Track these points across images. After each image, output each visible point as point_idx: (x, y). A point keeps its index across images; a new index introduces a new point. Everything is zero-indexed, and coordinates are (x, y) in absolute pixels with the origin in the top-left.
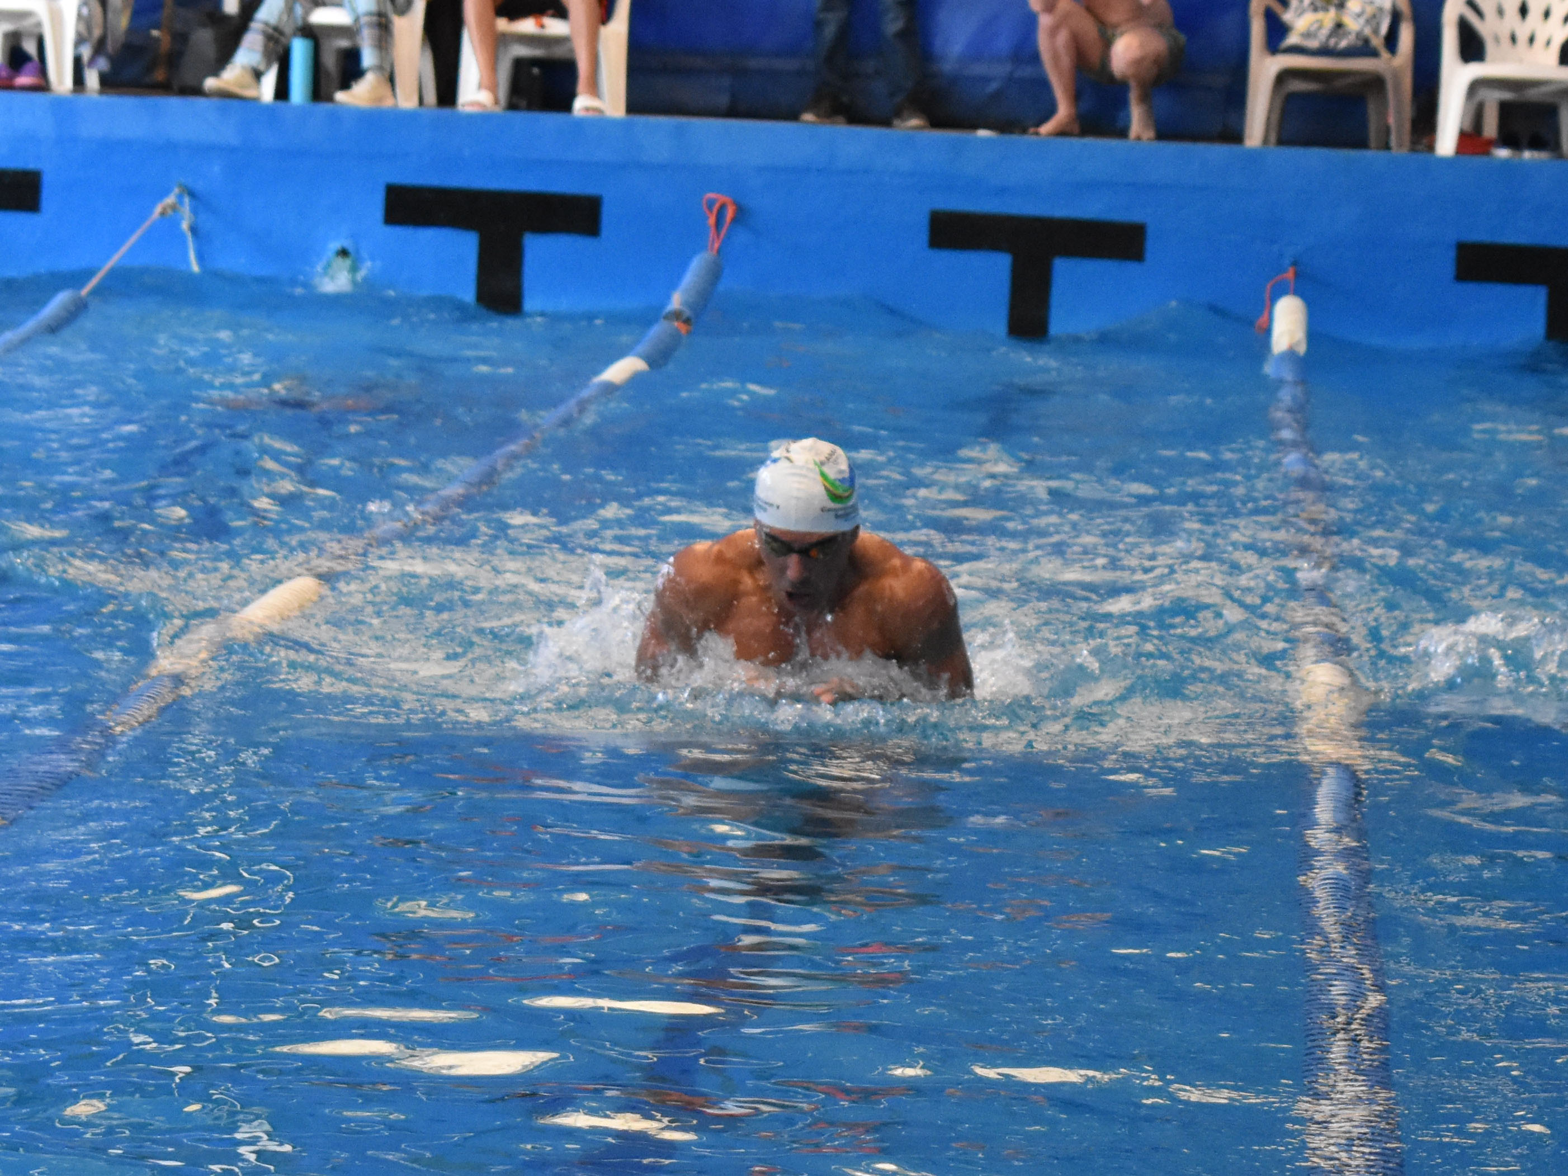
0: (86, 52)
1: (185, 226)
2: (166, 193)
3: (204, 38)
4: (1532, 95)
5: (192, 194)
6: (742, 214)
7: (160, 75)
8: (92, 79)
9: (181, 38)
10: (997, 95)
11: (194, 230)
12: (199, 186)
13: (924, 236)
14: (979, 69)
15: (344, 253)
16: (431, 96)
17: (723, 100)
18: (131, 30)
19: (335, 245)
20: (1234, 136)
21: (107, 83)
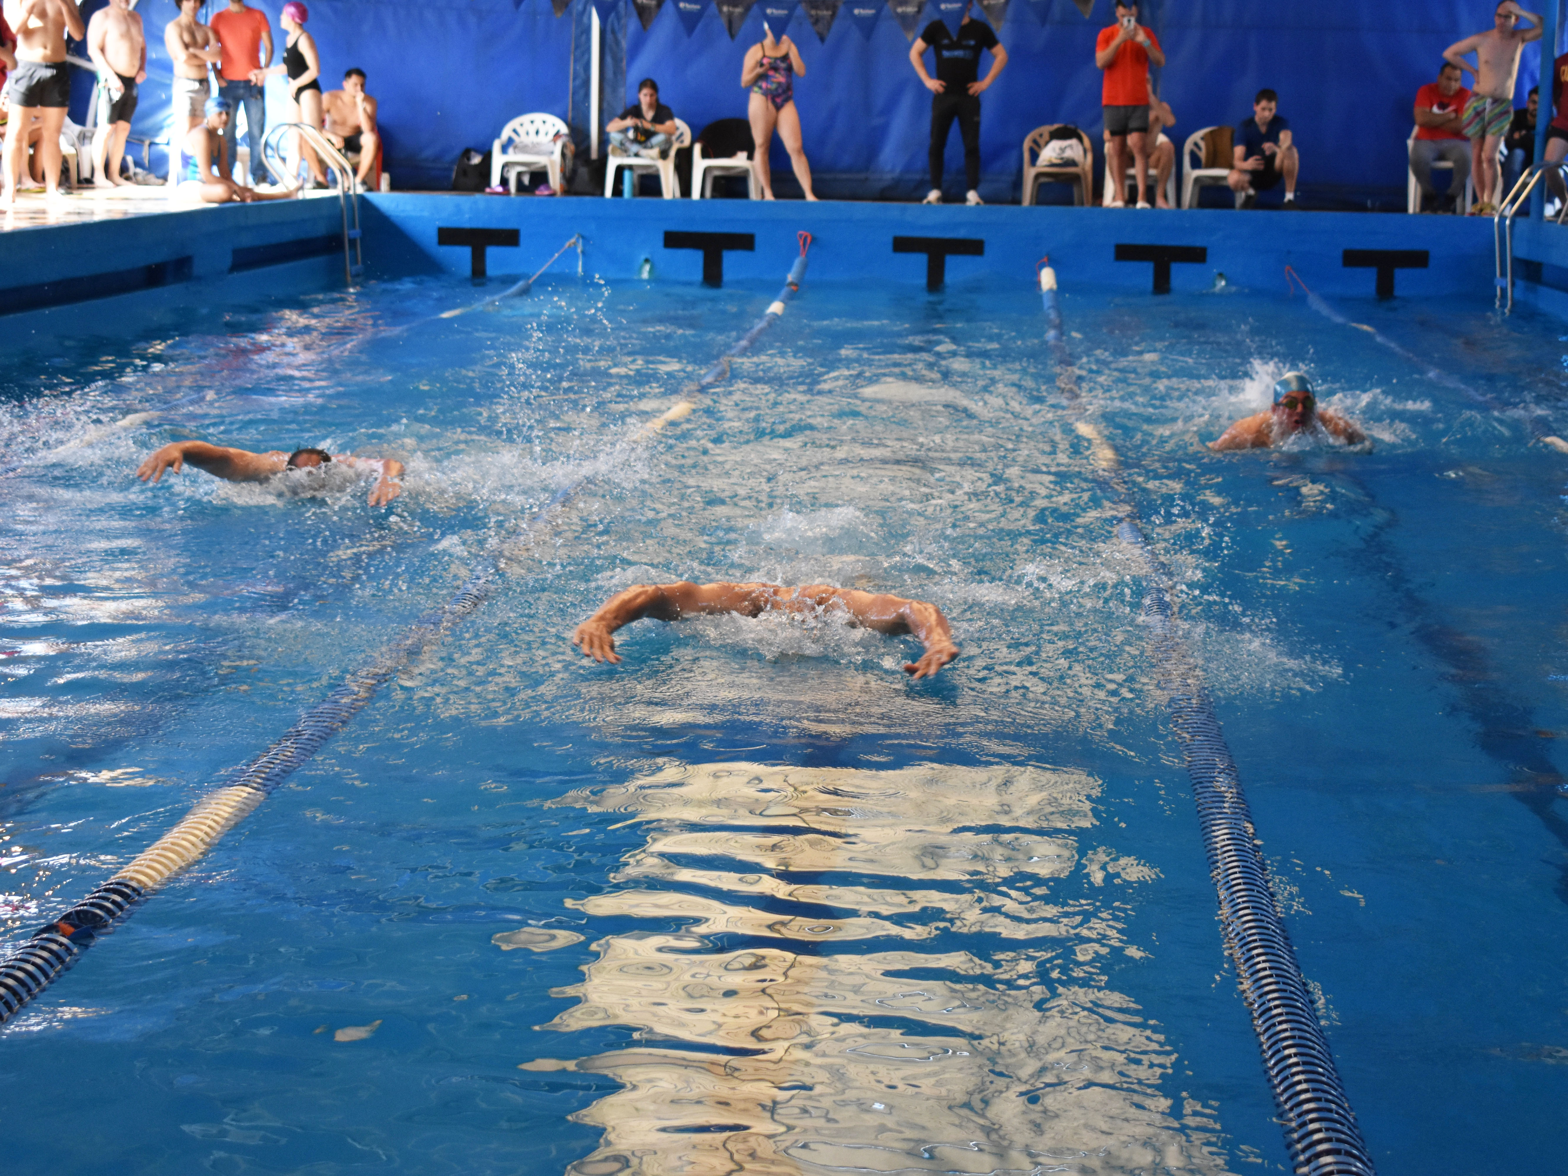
1: (579, 250)
2: (571, 237)
3: (584, 171)
5: (583, 237)
6: (814, 240)
11: (583, 252)
12: (585, 234)
13: (890, 247)
14: (909, 176)
15: (647, 261)
16: (679, 194)
19: (643, 257)
20: (1018, 202)
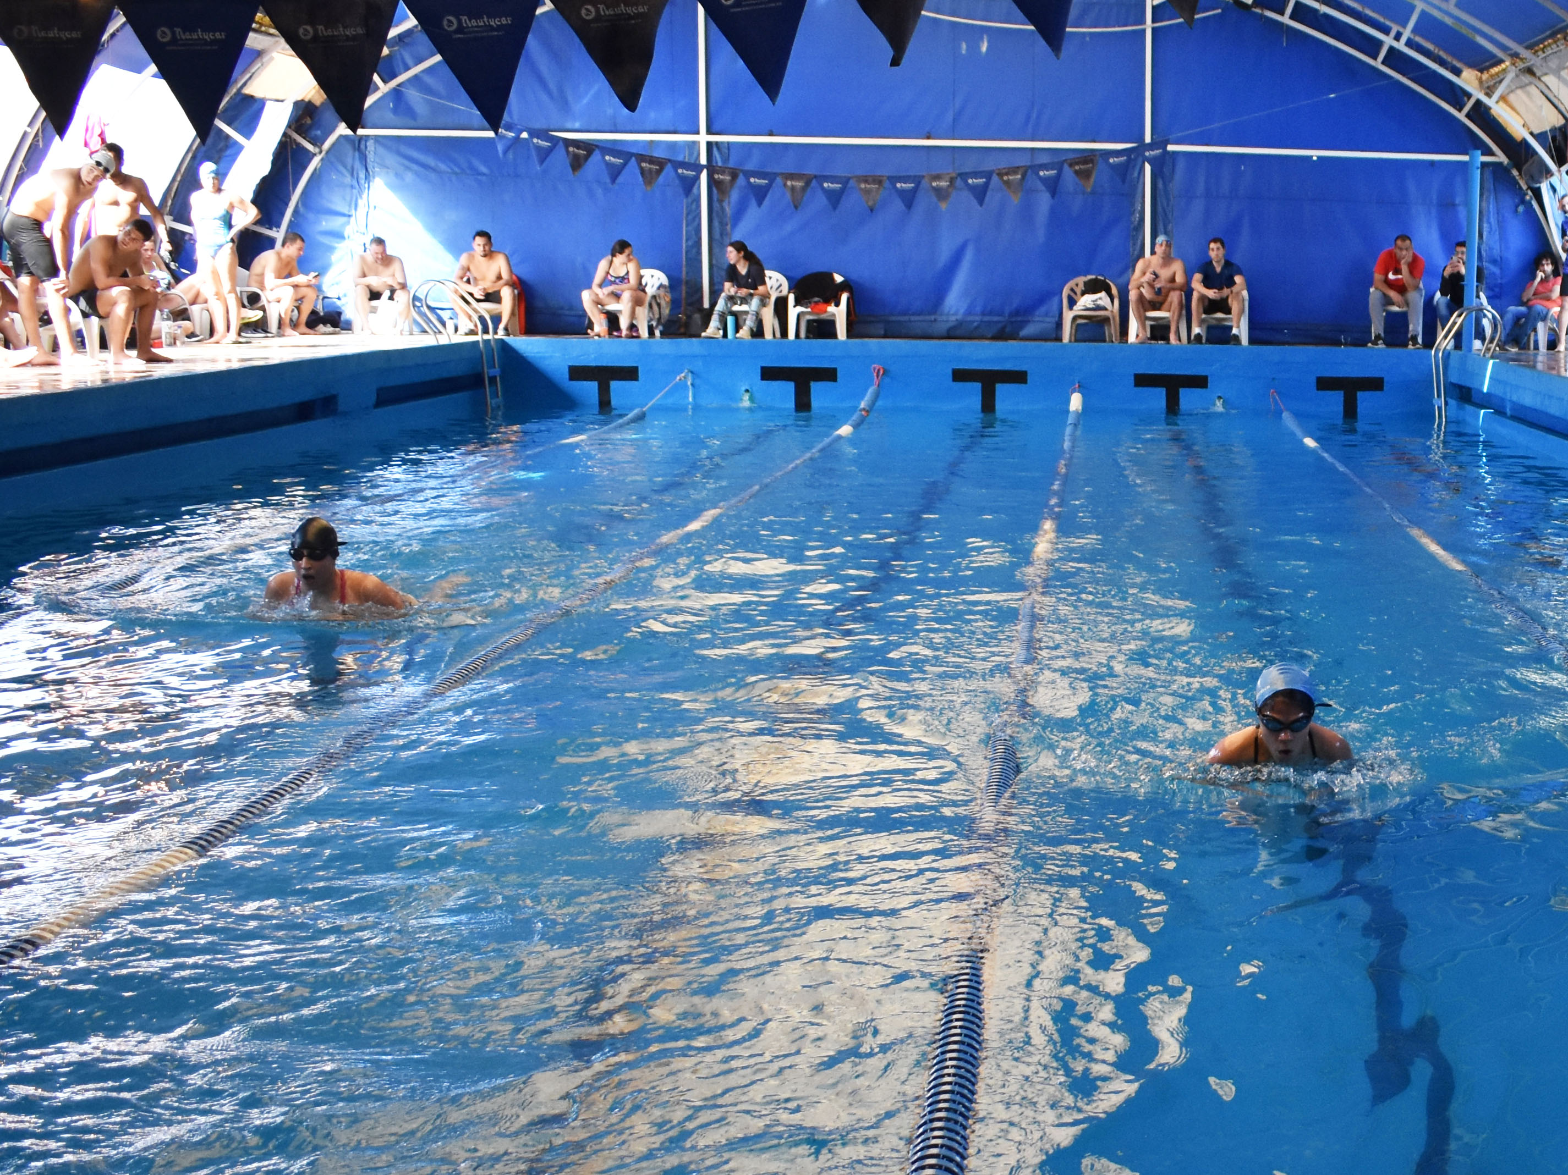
0: (654, 323)
1: (689, 383)
2: (681, 372)
3: (697, 317)
4: (1160, 322)
5: (693, 372)
6: (885, 372)
7: (682, 330)
8: (657, 333)
9: (689, 317)
10: (976, 328)
11: (693, 384)
12: (694, 369)
13: (951, 377)
14: (970, 318)
15: (747, 391)
16: (778, 334)
17: (882, 332)
18: (670, 315)
19: (743, 388)
20: (1059, 339)
21: (663, 334)
